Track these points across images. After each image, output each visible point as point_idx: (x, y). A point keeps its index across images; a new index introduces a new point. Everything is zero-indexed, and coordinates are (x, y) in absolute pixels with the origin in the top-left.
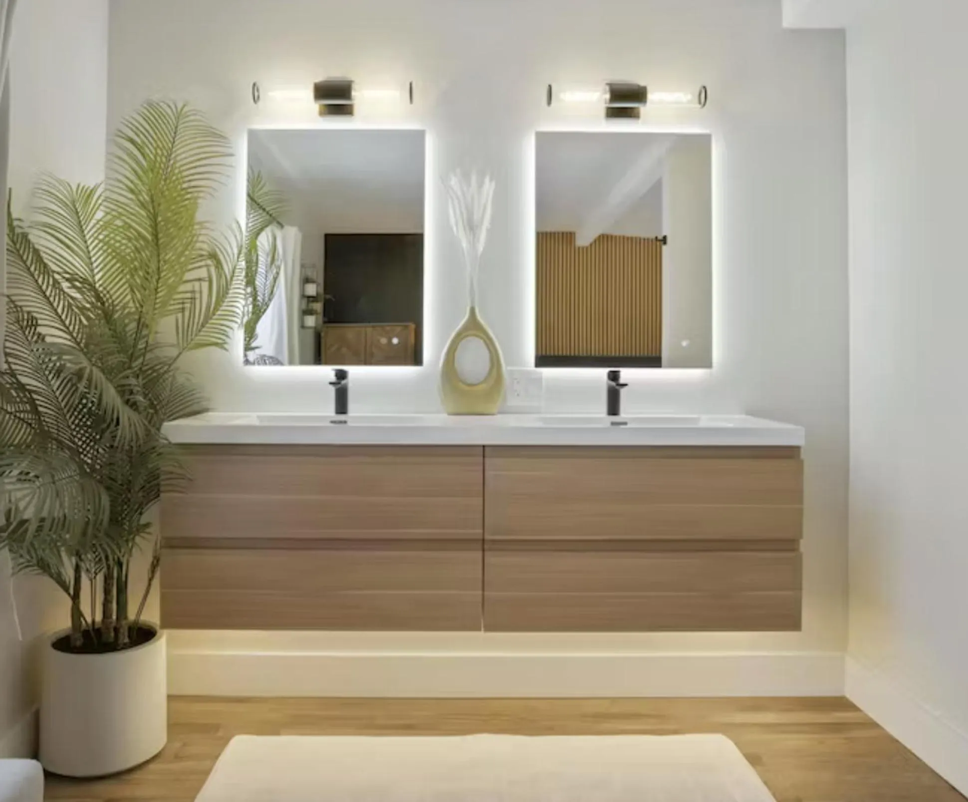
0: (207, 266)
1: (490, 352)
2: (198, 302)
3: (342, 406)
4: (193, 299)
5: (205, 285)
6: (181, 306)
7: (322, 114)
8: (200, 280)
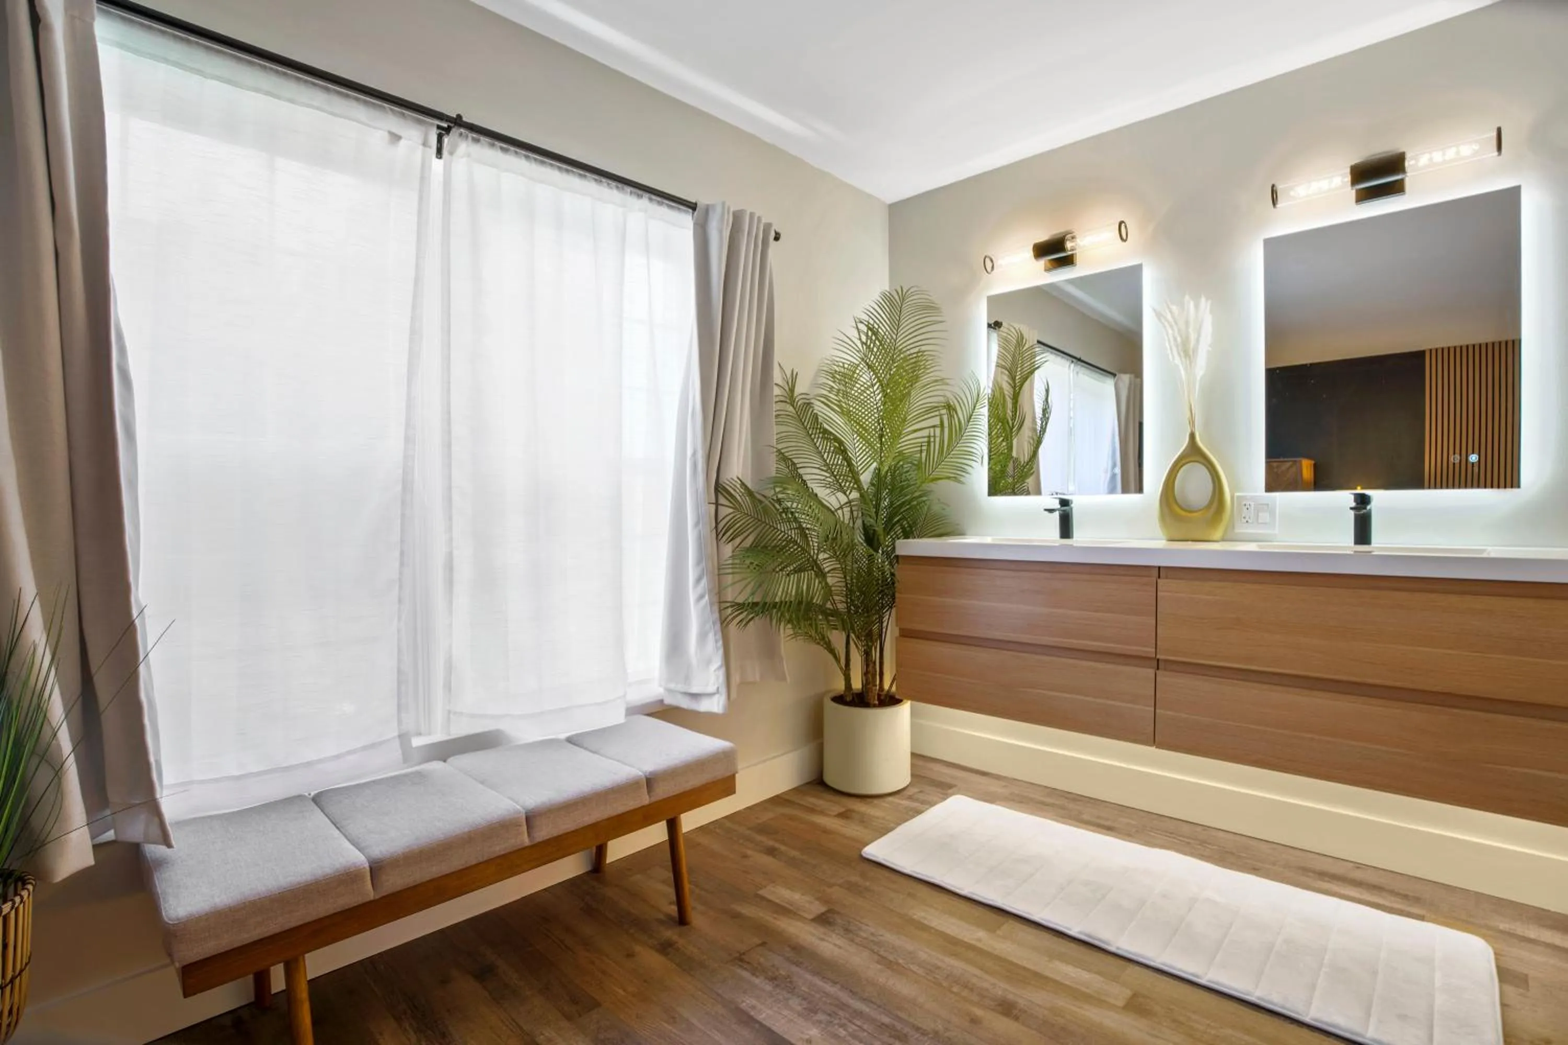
0: (941, 415)
1: (1211, 474)
2: (932, 444)
3: (1066, 529)
4: (929, 442)
5: (938, 430)
6: (919, 449)
7: (1047, 270)
8: (934, 427)
